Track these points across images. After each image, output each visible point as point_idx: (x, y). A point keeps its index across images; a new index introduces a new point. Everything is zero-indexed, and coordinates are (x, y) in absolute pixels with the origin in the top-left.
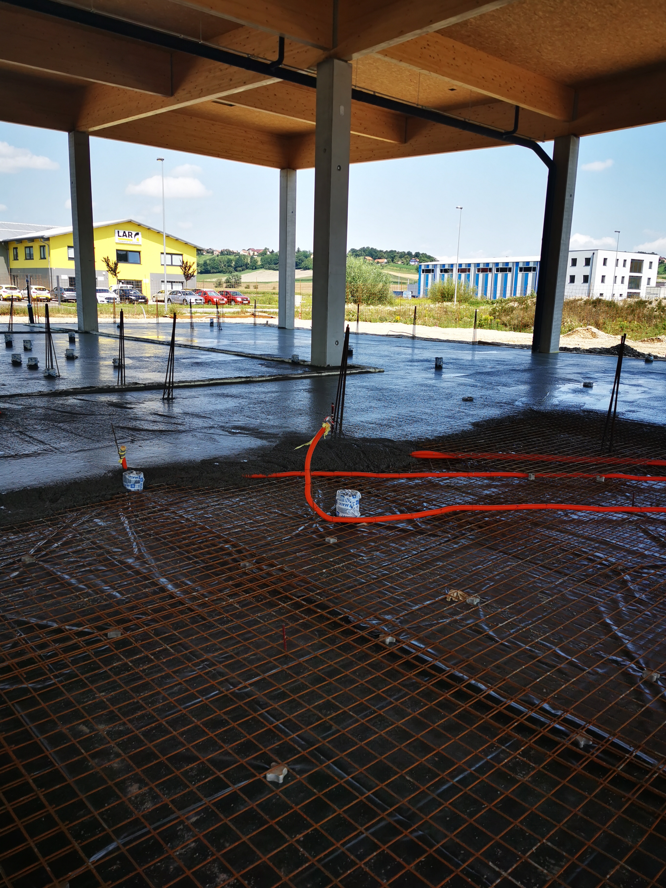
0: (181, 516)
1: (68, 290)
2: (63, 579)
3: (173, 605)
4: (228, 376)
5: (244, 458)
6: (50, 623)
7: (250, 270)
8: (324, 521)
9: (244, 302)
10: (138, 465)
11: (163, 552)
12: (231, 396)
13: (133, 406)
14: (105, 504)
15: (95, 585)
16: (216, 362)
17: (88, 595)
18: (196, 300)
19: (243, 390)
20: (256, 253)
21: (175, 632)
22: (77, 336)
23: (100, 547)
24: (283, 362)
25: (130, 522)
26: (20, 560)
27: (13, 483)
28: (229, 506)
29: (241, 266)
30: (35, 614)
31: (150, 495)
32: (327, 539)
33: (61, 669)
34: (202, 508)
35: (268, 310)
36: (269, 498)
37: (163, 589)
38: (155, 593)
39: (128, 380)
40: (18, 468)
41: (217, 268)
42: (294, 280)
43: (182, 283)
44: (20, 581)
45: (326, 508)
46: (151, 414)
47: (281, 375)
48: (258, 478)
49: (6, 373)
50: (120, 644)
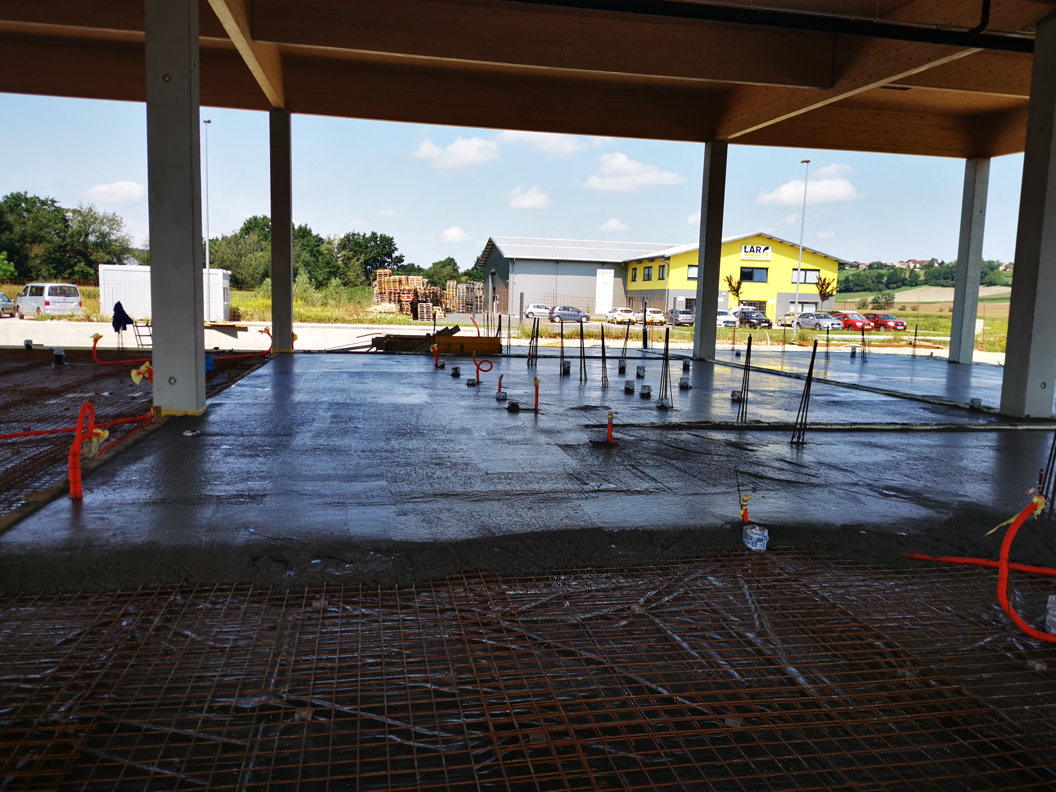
0: (815, 592)
1: (683, 313)
2: (674, 640)
3: (806, 705)
4: (876, 421)
5: (902, 530)
6: (660, 689)
7: (908, 288)
8: (1025, 635)
9: (899, 328)
10: (761, 520)
11: (791, 634)
12: (881, 447)
13: (755, 448)
14: (720, 561)
15: (709, 656)
16: (860, 403)
17: (702, 667)
18: (832, 324)
19: (899, 440)
20: (918, 266)
21: (809, 741)
22: (691, 363)
23: (715, 612)
24: (956, 407)
25: (749, 588)
26: (629, 608)
27: (625, 521)
28: (880, 590)
29: (896, 283)
30: (643, 673)
31: (775, 558)
32: (1030, 663)
33: (671, 748)
34: (843, 587)
35: (932, 338)
36: (938, 589)
37: (792, 681)
38: (781, 683)
39: (749, 417)
40: (630, 505)
41: (862, 286)
42: (976, 299)
43: (816, 304)
44: (629, 631)
45: (1029, 618)
46: (776, 460)
47: (954, 424)
48: (921, 560)
49: (619, 400)
50: (741, 736)
